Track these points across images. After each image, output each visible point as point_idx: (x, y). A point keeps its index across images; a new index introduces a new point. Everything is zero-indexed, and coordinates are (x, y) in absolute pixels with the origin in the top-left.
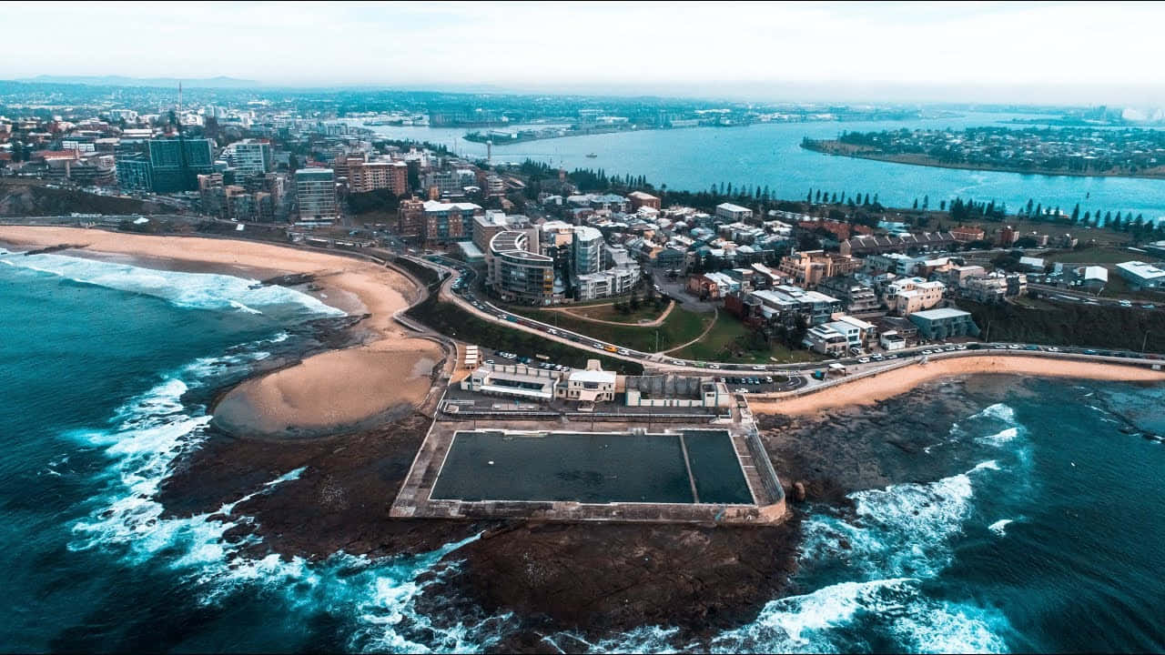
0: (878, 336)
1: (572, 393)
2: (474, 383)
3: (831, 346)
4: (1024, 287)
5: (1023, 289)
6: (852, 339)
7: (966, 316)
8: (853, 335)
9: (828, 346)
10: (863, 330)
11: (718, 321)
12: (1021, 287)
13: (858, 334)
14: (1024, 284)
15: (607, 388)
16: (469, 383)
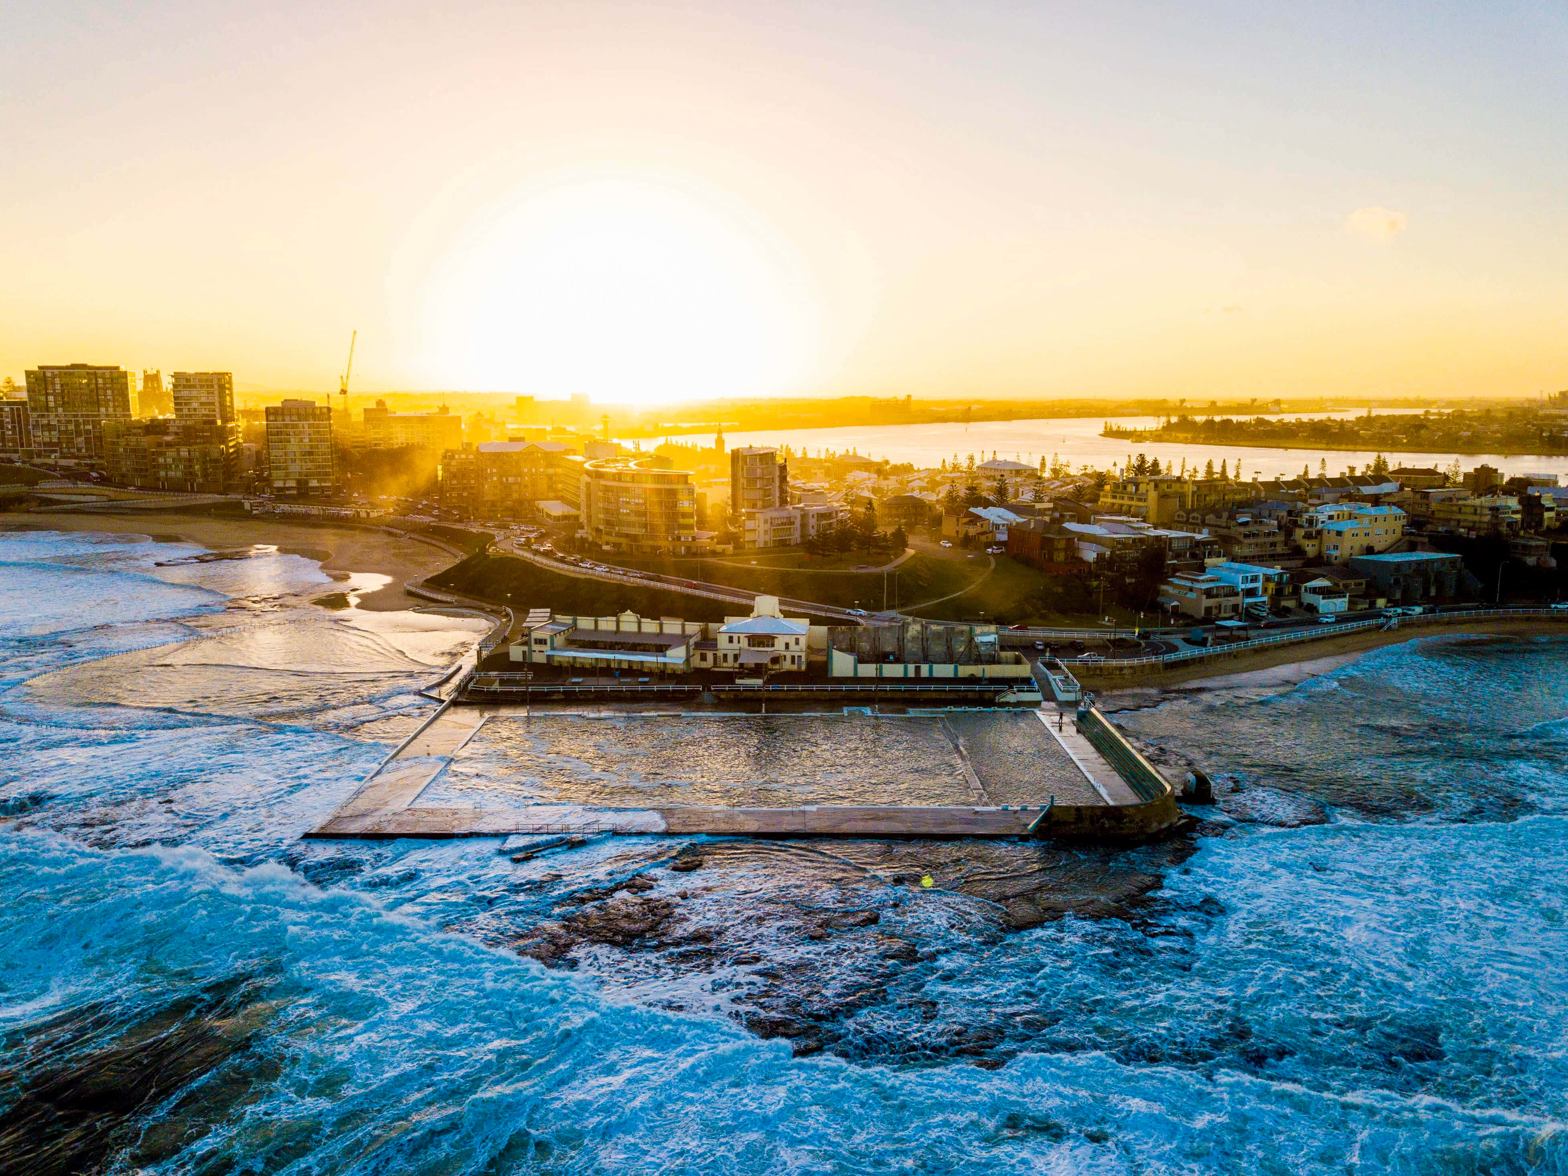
0: (1296, 591)
1: (725, 656)
2: (536, 647)
3: (1211, 602)
4: (1552, 514)
5: (1551, 518)
6: (1251, 593)
7: (1453, 562)
8: (1250, 585)
9: (1206, 602)
10: (1268, 579)
11: (995, 571)
12: (1547, 515)
13: (1259, 585)
14: (1550, 509)
15: (793, 646)
16: (525, 648)
